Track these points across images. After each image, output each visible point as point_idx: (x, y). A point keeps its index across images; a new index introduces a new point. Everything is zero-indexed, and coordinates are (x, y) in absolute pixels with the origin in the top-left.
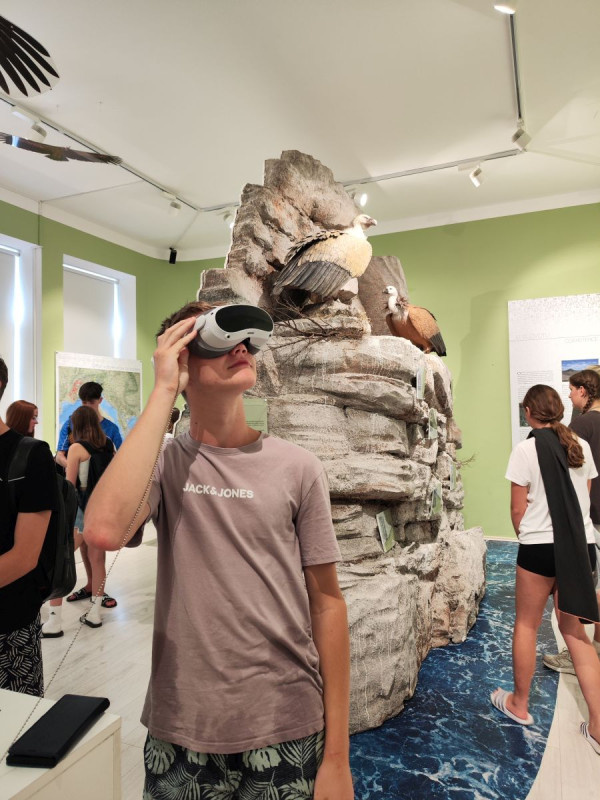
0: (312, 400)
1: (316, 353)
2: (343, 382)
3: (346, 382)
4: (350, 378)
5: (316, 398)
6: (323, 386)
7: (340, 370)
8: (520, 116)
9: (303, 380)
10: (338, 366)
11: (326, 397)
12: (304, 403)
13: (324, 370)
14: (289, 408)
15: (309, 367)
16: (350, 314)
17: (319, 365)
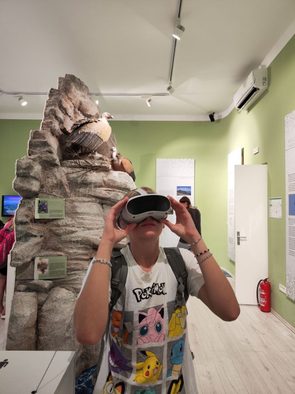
0: (87, 200)
1: (89, 177)
2: (102, 192)
3: (104, 192)
4: (106, 190)
5: (89, 199)
6: (93, 194)
7: (101, 186)
8: (171, 80)
9: (82, 190)
10: (100, 184)
11: (94, 199)
12: (84, 202)
13: (93, 186)
14: (76, 204)
15: (85, 184)
16: (103, 160)
17: (91, 183)
